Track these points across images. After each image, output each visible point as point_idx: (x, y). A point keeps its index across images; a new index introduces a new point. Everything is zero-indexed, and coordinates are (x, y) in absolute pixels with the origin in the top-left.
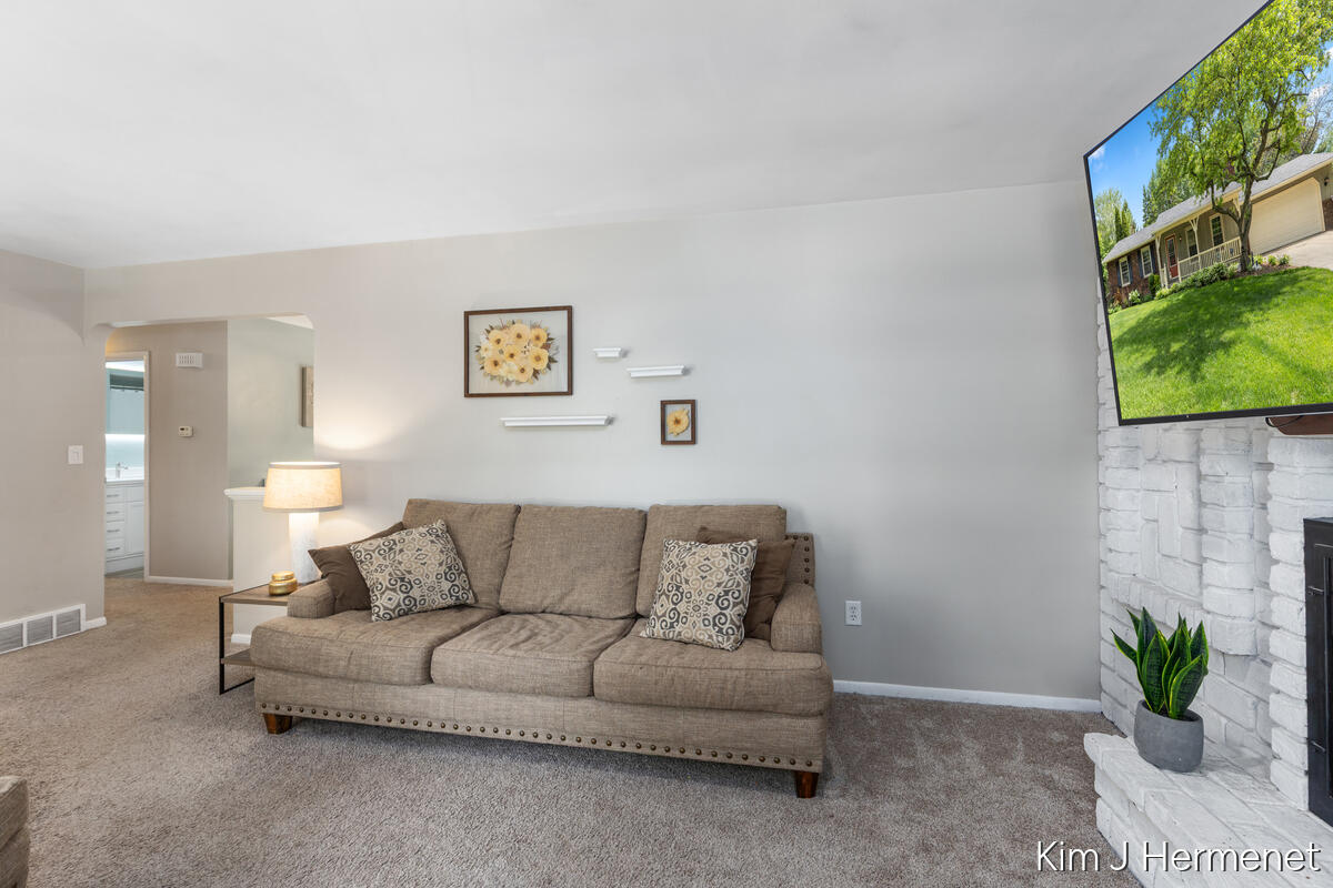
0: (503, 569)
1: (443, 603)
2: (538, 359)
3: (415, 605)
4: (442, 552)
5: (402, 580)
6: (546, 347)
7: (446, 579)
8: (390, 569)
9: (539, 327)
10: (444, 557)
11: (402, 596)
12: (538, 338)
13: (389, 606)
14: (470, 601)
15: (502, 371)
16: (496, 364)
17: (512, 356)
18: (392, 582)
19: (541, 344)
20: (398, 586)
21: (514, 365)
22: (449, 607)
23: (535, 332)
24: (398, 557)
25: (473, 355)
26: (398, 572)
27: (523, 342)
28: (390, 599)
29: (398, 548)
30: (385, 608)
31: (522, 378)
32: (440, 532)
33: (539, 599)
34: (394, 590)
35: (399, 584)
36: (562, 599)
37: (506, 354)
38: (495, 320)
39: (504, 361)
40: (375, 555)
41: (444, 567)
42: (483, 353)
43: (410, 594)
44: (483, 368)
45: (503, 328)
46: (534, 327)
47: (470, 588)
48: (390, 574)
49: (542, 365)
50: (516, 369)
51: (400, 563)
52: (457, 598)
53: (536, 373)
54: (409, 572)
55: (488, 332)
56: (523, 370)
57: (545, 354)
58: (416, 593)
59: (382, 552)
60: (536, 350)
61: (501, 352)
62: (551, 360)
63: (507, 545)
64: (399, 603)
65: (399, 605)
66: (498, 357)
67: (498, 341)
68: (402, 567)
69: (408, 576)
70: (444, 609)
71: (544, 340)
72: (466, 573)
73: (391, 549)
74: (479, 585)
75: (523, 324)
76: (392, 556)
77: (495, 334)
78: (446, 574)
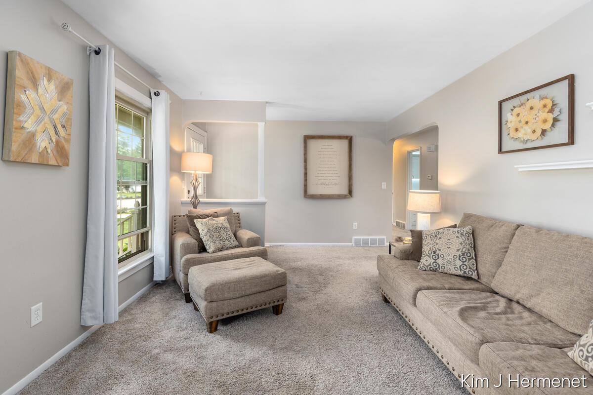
0: (499, 264)
1: (455, 272)
2: (545, 121)
3: (439, 267)
4: (461, 244)
5: (435, 253)
6: (551, 111)
7: (459, 259)
8: (431, 246)
9: (546, 98)
10: (461, 247)
11: (433, 261)
12: (545, 106)
13: (425, 264)
14: (475, 276)
15: (520, 134)
16: (517, 130)
17: (527, 123)
18: (430, 253)
19: (547, 110)
20: (431, 255)
21: (528, 129)
22: (459, 276)
23: (543, 102)
24: (438, 241)
25: (504, 127)
26: (434, 248)
27: (534, 112)
28: (427, 261)
29: (439, 236)
30: (424, 264)
31: (534, 137)
32: (464, 233)
33: (513, 292)
34: (429, 257)
35: (433, 254)
36: (530, 297)
37: (523, 122)
38: (516, 101)
39: (522, 127)
40: (428, 237)
41: (460, 252)
42: (509, 125)
43: (437, 261)
44: (509, 134)
45: (521, 105)
46: (542, 98)
47: (477, 269)
48: (430, 249)
49: (547, 126)
50: (529, 131)
51: (437, 244)
52: (465, 272)
53: (544, 132)
54: (440, 250)
55: (512, 110)
56: (534, 132)
57: (550, 117)
58: (440, 261)
59: (432, 237)
60: (544, 115)
61: (520, 121)
62: (556, 120)
63: (505, 250)
64: (430, 264)
65: (430, 265)
66: (518, 126)
67: (518, 115)
68: (437, 247)
69: (438, 252)
70: (457, 276)
71: (549, 106)
72: (476, 260)
73: (436, 236)
74: (482, 270)
75: (535, 100)
76: (435, 240)
77: (516, 111)
78: (460, 256)
